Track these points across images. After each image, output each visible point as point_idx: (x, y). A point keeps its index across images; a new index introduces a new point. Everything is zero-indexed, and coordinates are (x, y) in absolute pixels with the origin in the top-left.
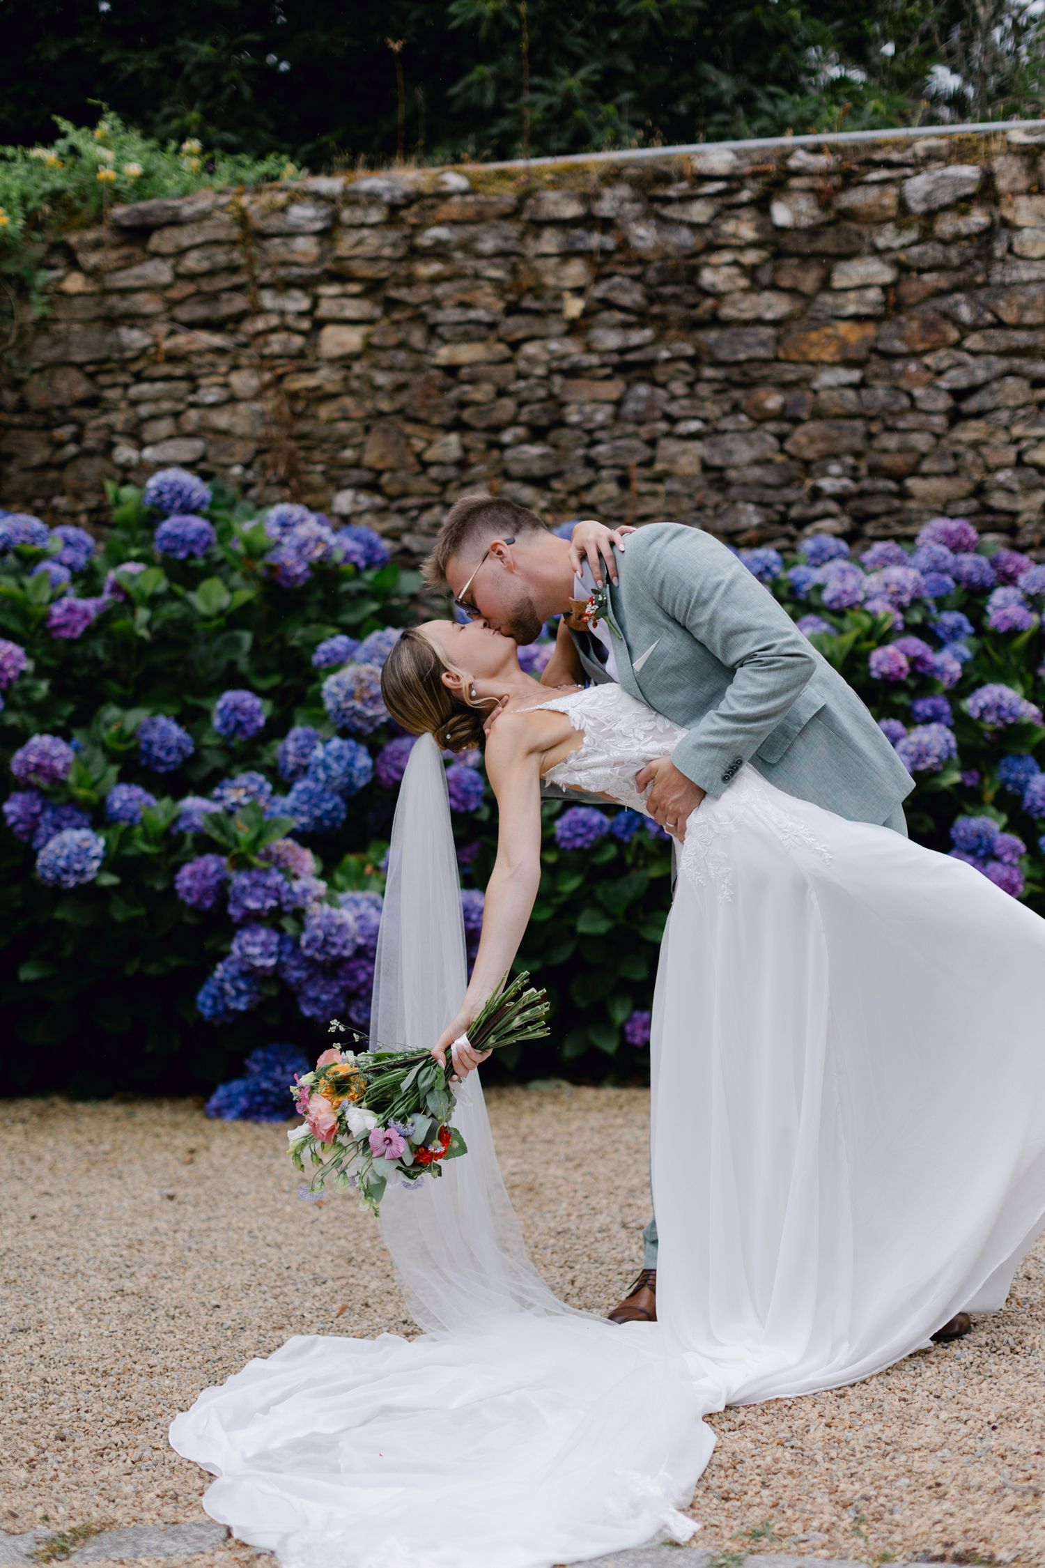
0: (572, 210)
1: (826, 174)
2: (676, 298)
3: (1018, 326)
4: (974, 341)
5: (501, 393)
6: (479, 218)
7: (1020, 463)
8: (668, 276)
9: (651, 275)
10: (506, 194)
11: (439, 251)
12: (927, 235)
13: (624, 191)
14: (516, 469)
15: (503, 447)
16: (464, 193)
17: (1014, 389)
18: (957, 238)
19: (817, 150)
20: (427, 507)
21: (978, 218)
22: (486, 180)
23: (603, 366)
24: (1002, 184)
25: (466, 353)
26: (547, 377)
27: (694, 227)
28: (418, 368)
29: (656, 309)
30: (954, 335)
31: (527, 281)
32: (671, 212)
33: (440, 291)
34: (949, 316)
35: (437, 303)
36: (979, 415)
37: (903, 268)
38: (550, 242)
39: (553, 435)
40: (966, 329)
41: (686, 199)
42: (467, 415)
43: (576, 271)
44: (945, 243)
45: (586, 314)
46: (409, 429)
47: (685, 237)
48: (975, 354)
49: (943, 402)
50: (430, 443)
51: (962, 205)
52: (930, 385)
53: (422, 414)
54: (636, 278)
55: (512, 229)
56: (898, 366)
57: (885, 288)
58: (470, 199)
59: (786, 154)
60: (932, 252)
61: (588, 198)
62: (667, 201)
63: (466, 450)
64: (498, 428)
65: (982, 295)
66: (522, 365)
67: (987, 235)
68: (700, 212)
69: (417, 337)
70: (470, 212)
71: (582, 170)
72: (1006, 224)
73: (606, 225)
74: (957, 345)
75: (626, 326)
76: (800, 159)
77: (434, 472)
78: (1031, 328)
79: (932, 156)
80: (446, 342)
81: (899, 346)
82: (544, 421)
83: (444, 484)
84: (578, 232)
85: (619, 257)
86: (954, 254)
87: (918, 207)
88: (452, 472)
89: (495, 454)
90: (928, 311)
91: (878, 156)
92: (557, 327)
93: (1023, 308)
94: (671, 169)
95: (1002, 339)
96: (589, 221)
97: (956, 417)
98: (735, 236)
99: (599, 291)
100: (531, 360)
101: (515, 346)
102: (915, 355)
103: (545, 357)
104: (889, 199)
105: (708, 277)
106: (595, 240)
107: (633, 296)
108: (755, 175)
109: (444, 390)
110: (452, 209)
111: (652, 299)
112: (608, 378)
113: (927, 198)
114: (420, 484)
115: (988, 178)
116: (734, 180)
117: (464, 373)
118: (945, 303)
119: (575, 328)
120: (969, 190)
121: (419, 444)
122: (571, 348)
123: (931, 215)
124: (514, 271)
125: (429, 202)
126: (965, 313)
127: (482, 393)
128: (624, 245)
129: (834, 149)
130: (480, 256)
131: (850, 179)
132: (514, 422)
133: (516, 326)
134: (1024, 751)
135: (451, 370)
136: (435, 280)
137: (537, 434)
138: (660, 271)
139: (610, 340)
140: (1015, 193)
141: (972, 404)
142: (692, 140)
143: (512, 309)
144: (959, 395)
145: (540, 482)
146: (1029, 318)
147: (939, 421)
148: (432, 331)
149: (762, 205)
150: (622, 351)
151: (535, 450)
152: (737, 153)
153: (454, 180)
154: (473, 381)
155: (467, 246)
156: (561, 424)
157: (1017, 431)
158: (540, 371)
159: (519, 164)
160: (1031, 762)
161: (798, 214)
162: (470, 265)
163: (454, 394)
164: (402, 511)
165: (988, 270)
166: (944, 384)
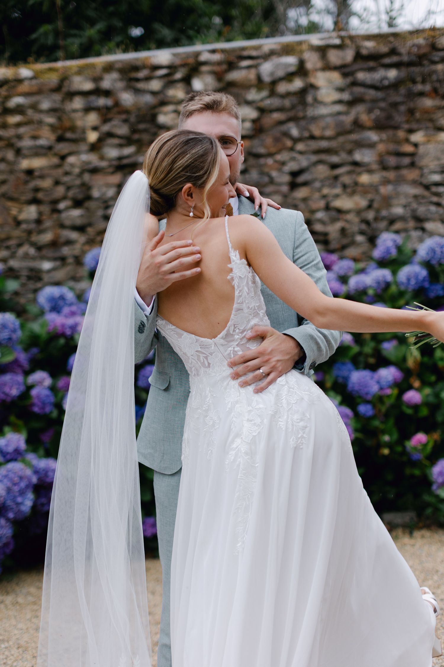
0: (88, 86)
1: (219, 63)
2: (145, 131)
3: (322, 138)
4: (300, 147)
5: (57, 183)
6: (39, 92)
7: (327, 208)
8: (141, 119)
9: (133, 119)
10: (53, 79)
11: (19, 110)
12: (273, 93)
13: (115, 75)
14: (67, 223)
15: (59, 211)
16: (31, 79)
17: (322, 171)
18: (288, 94)
19: (213, 51)
20: (20, 245)
21: (298, 84)
22: (42, 72)
23: (110, 166)
24: (309, 66)
25: (37, 163)
26: (80, 175)
27: (154, 93)
28: (11, 172)
29: (136, 136)
30: (289, 143)
31: (67, 124)
32: (141, 85)
33: (22, 130)
34: (287, 135)
35: (19, 137)
36: (305, 184)
37: (262, 111)
38: (78, 103)
39: (87, 204)
40: (296, 141)
41: (148, 79)
42: (40, 195)
43: (93, 118)
44: (283, 96)
45: (100, 140)
46: (9, 204)
47: (148, 99)
48: (301, 153)
49: (286, 178)
50: (20, 211)
51: (289, 77)
52: (280, 170)
53: (16, 195)
54: (125, 121)
55: (57, 97)
56: (262, 161)
57: (254, 121)
58: (34, 82)
59: (197, 54)
60: (275, 102)
61: (97, 79)
62: (138, 80)
63: (40, 213)
64: (56, 202)
65: (303, 123)
66: (67, 168)
67: (303, 92)
68: (155, 85)
69: (10, 155)
70: (35, 89)
71: (92, 66)
72: (313, 87)
73: (107, 93)
74: (292, 149)
75: (121, 146)
76: (204, 57)
77: (24, 226)
78: (329, 139)
79: (272, 53)
80: (26, 157)
81: (262, 151)
82: (80, 196)
83: (29, 233)
84: (92, 98)
85: (116, 110)
86: (287, 103)
87: (267, 79)
88: (33, 226)
89: (55, 216)
90: (276, 132)
91: (245, 53)
92: (84, 147)
93: (324, 129)
94: (139, 63)
95: (314, 145)
96: (98, 92)
97: (293, 186)
98: (174, 97)
99: (106, 128)
100: (72, 165)
101: (63, 158)
102: (270, 155)
103: (78, 163)
104: (252, 75)
105: (162, 119)
106: (102, 102)
107: (123, 130)
108: (184, 65)
109: (26, 182)
110: (25, 87)
111: (134, 131)
112: (113, 173)
113: (272, 74)
114: (16, 233)
115: (302, 63)
116: (172, 68)
117: (37, 174)
118: (284, 128)
119: (94, 148)
120: (292, 69)
121: (14, 212)
122: (92, 159)
123: (274, 83)
124: (60, 119)
125: (12, 84)
126: (295, 132)
127: (47, 183)
128: (117, 104)
129: (223, 51)
130: (41, 111)
131: (231, 66)
132: (64, 198)
133: (63, 148)
134: (347, 360)
135: (30, 172)
136: (18, 125)
137: (78, 204)
138: (137, 116)
139: (112, 153)
140: (316, 70)
141: (301, 179)
142: (149, 49)
143: (61, 139)
144: (295, 174)
145: (81, 229)
146: (329, 133)
147: (285, 189)
148: (18, 152)
149: (187, 80)
150: (120, 158)
151: (76, 213)
152: (174, 55)
153: (25, 72)
154: (42, 177)
155: (34, 107)
156: (89, 198)
157: (325, 191)
158: (77, 170)
159: (60, 64)
160: (350, 366)
161: (206, 85)
162: (36, 117)
163: (33, 184)
164: (8, 248)
165: (305, 110)
166: (287, 168)
